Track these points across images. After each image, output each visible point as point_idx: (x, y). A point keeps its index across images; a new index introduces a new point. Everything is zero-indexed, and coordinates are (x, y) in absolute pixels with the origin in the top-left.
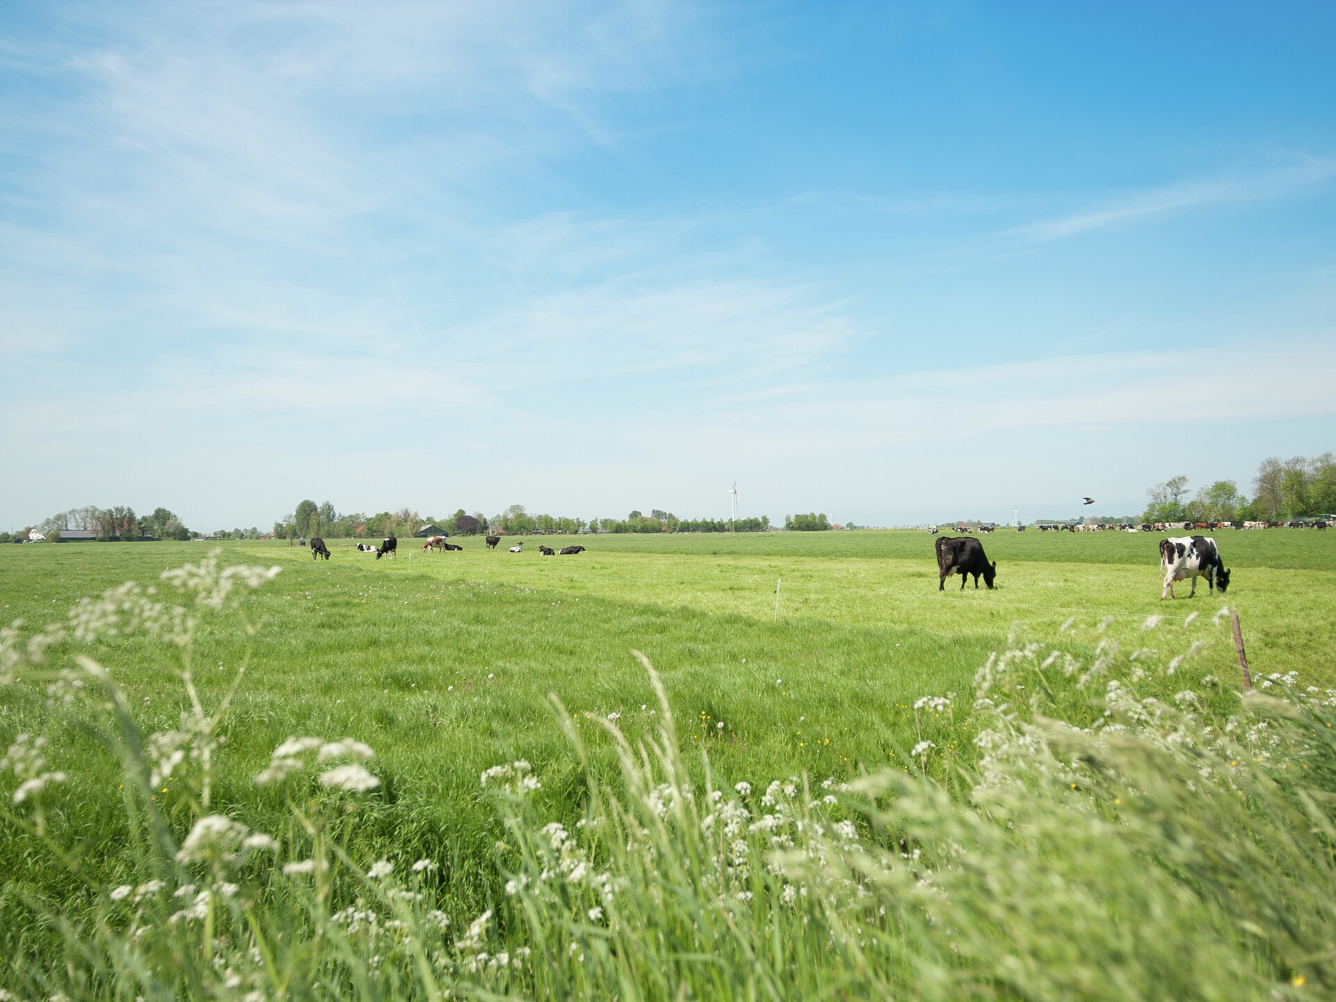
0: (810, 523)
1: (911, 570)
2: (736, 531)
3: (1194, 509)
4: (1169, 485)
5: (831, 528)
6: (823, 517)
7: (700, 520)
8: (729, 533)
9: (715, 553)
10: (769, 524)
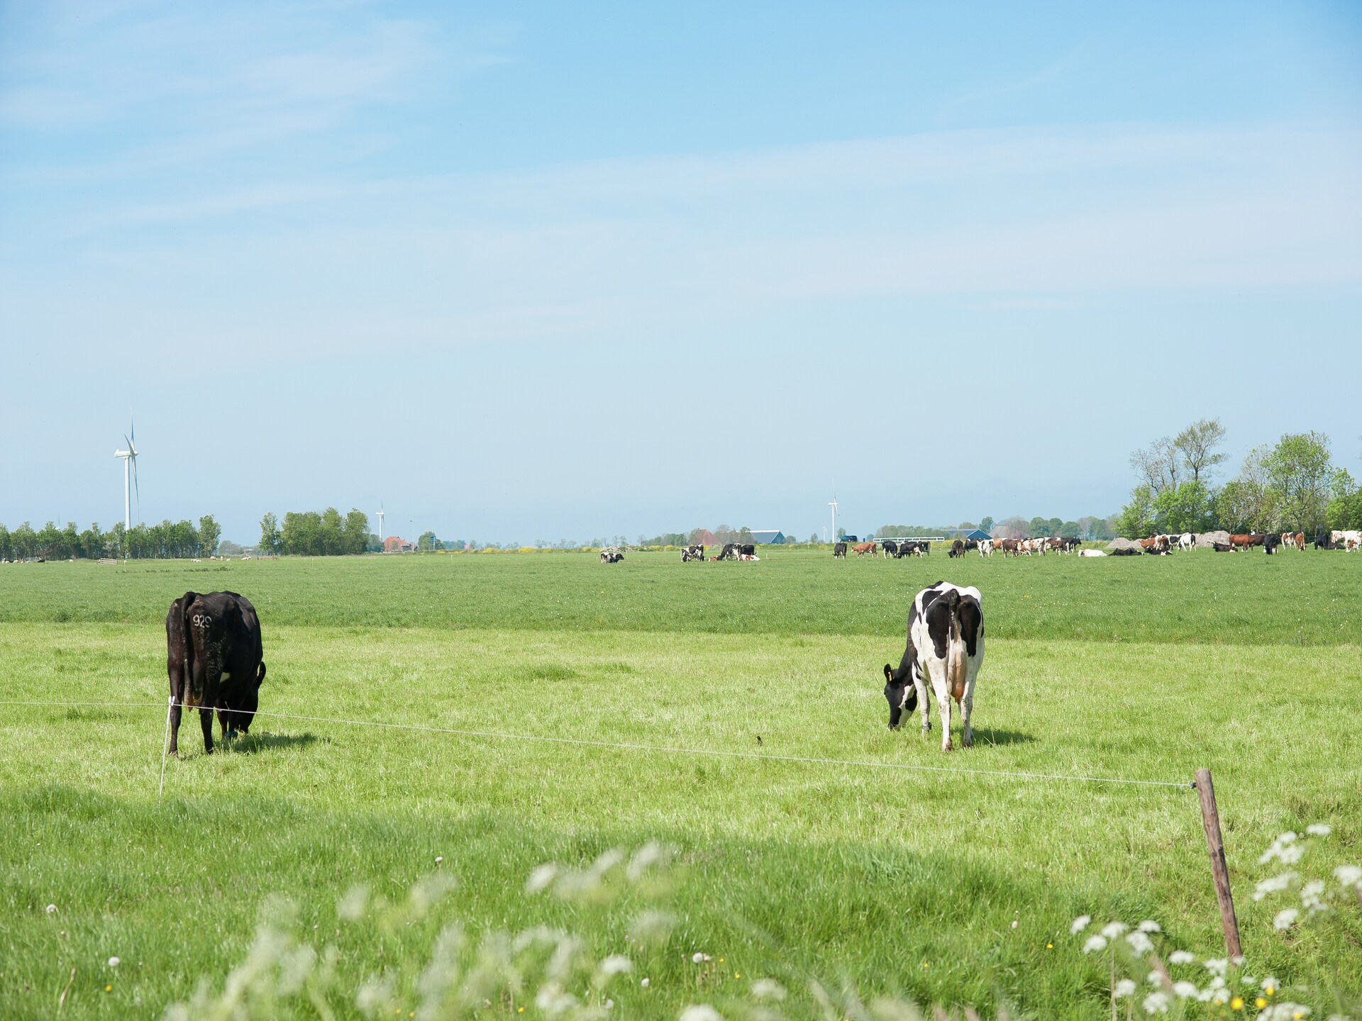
0: (324, 534)
1: (540, 661)
2: (134, 555)
3: (1236, 500)
4: (1181, 442)
5: (379, 548)
6: (358, 520)
7: (38, 528)
8: (112, 562)
9: (64, 618)
10: (221, 539)
